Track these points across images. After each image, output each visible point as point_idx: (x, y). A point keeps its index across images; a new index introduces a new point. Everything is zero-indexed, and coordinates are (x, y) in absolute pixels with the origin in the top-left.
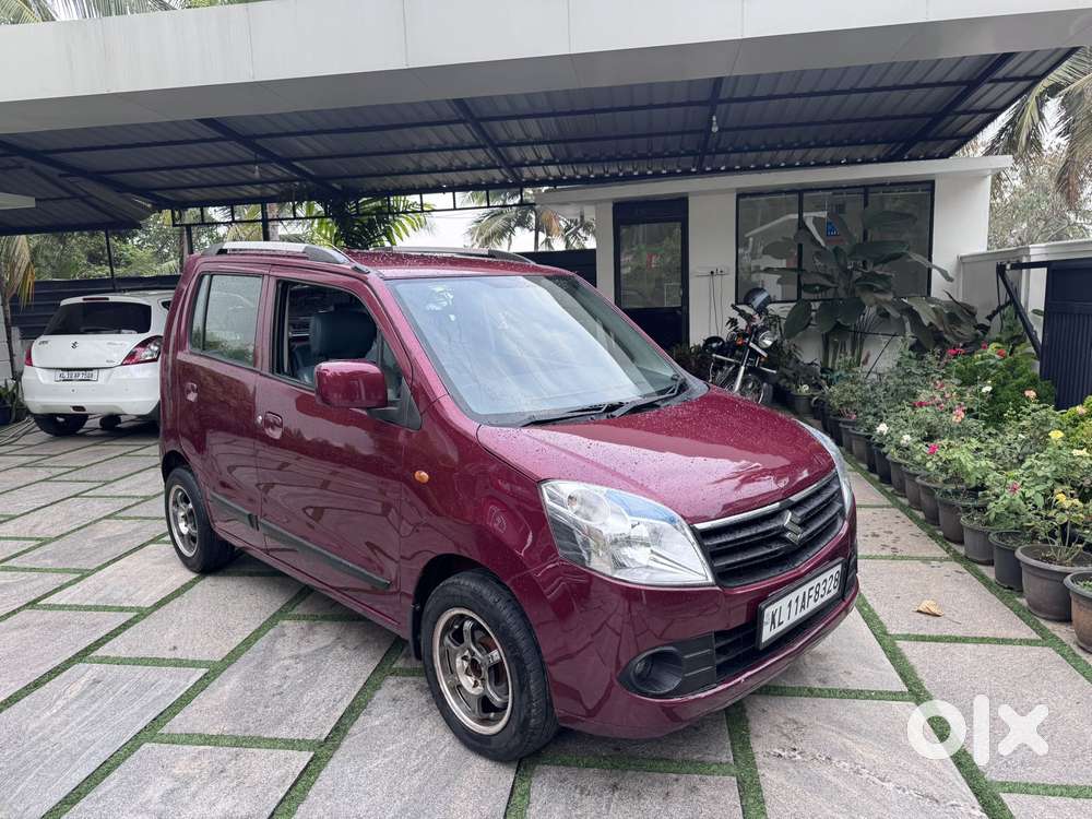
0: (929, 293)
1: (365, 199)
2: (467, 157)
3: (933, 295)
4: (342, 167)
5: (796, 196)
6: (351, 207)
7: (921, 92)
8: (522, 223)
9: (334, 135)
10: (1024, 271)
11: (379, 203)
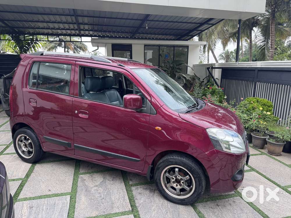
0: (187, 73)
1: (27, 35)
2: (72, 26)
3: (188, 73)
4: (20, 24)
5: (158, 47)
6: (22, 37)
7: (190, 24)
8: (60, 45)
9: (18, 14)
10: (214, 69)
11: (31, 37)
